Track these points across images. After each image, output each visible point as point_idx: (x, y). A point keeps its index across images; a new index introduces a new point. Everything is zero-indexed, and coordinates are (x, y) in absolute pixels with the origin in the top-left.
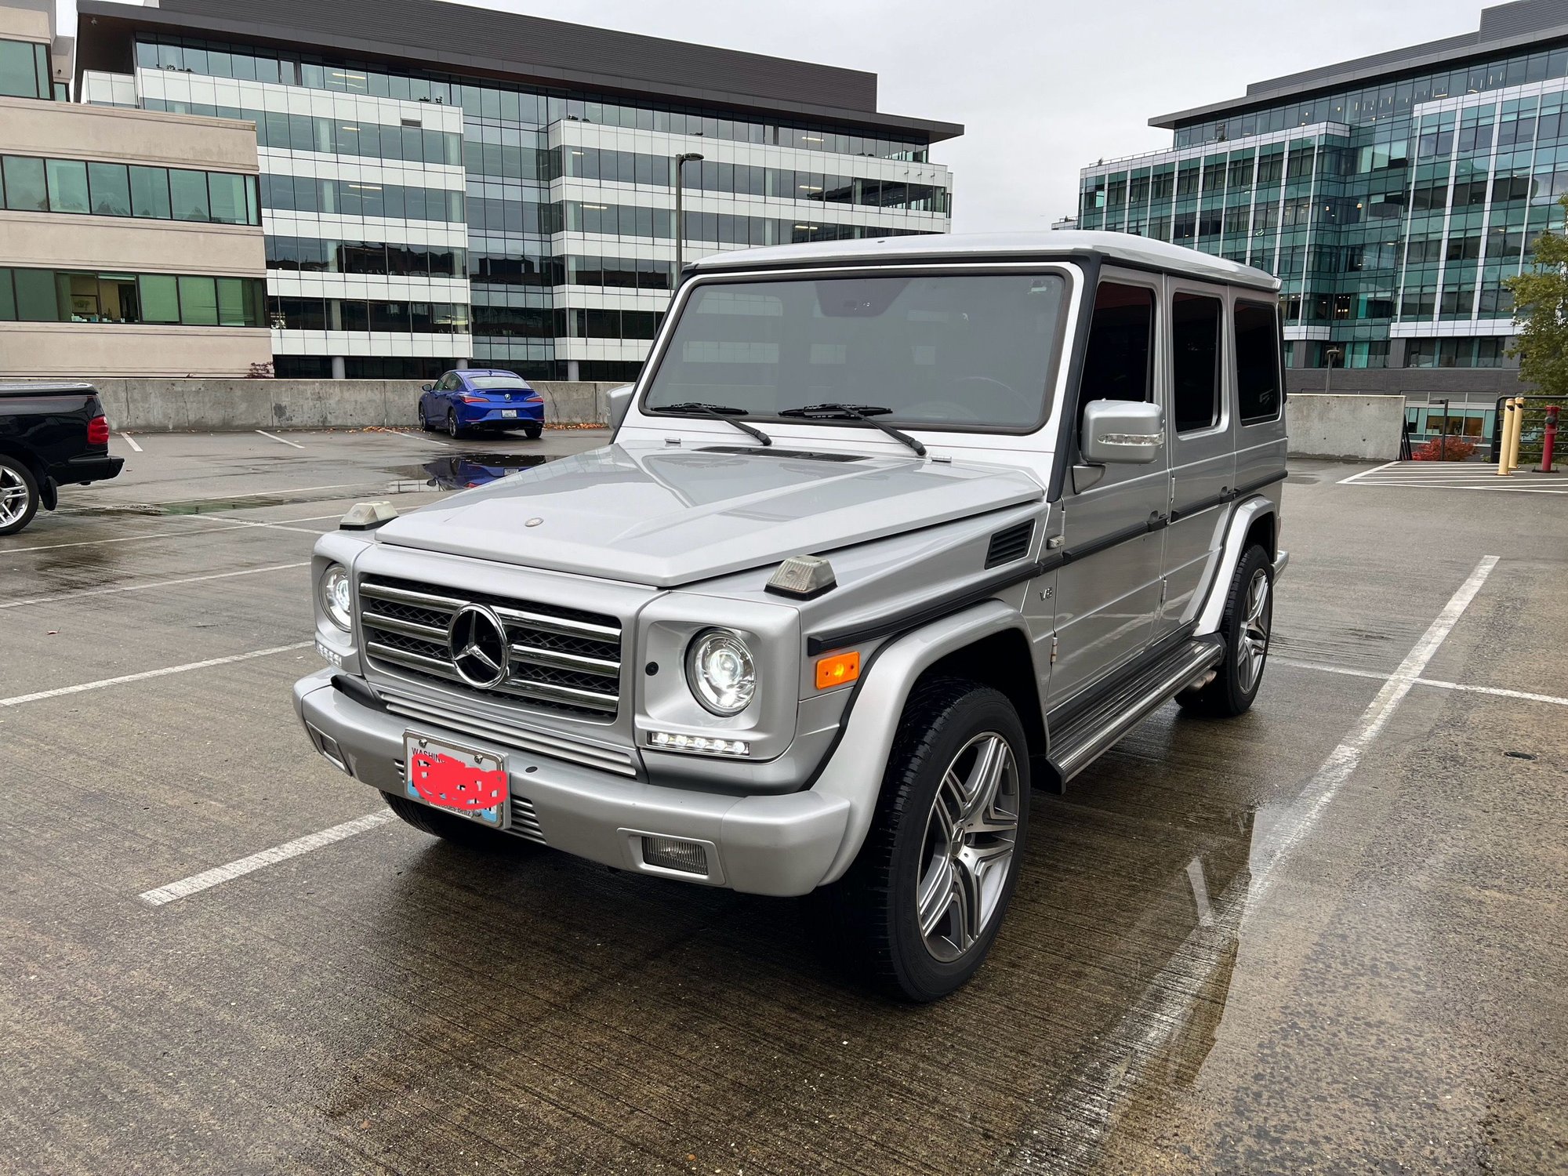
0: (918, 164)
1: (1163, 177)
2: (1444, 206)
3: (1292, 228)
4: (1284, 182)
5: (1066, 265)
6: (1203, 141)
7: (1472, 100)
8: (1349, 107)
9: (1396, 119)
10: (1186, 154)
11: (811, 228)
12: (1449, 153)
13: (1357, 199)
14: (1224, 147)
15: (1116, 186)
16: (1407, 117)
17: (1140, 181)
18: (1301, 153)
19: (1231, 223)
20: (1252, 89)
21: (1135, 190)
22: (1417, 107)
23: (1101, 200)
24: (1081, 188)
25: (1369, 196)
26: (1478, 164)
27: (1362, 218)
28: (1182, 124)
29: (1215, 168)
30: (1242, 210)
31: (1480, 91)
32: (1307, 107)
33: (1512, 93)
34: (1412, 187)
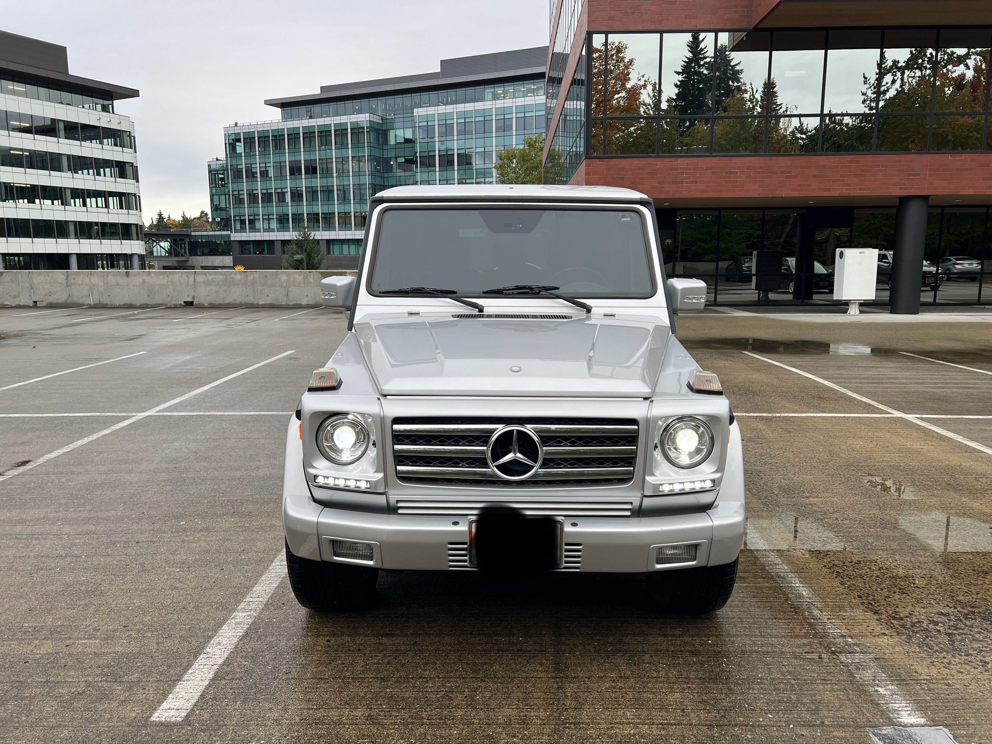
0: (107, 114)
1: (278, 137)
2: (435, 166)
3: (358, 173)
4: (350, 146)
5: (638, 206)
6: (300, 117)
7: (442, 109)
8: (379, 104)
9: (405, 116)
10: (291, 124)
11: (25, 153)
12: (434, 137)
13: (390, 159)
14: (313, 122)
15: (249, 140)
16: (410, 115)
17: (264, 138)
18: (357, 130)
19: (323, 168)
20: (323, 89)
21: (261, 144)
22: (415, 110)
23: (240, 148)
24: (225, 140)
25: (396, 158)
26: (449, 145)
27: (394, 170)
28: (286, 105)
29: (309, 135)
30: (328, 161)
31: (445, 105)
32: (357, 104)
33: (461, 107)
34: (418, 155)
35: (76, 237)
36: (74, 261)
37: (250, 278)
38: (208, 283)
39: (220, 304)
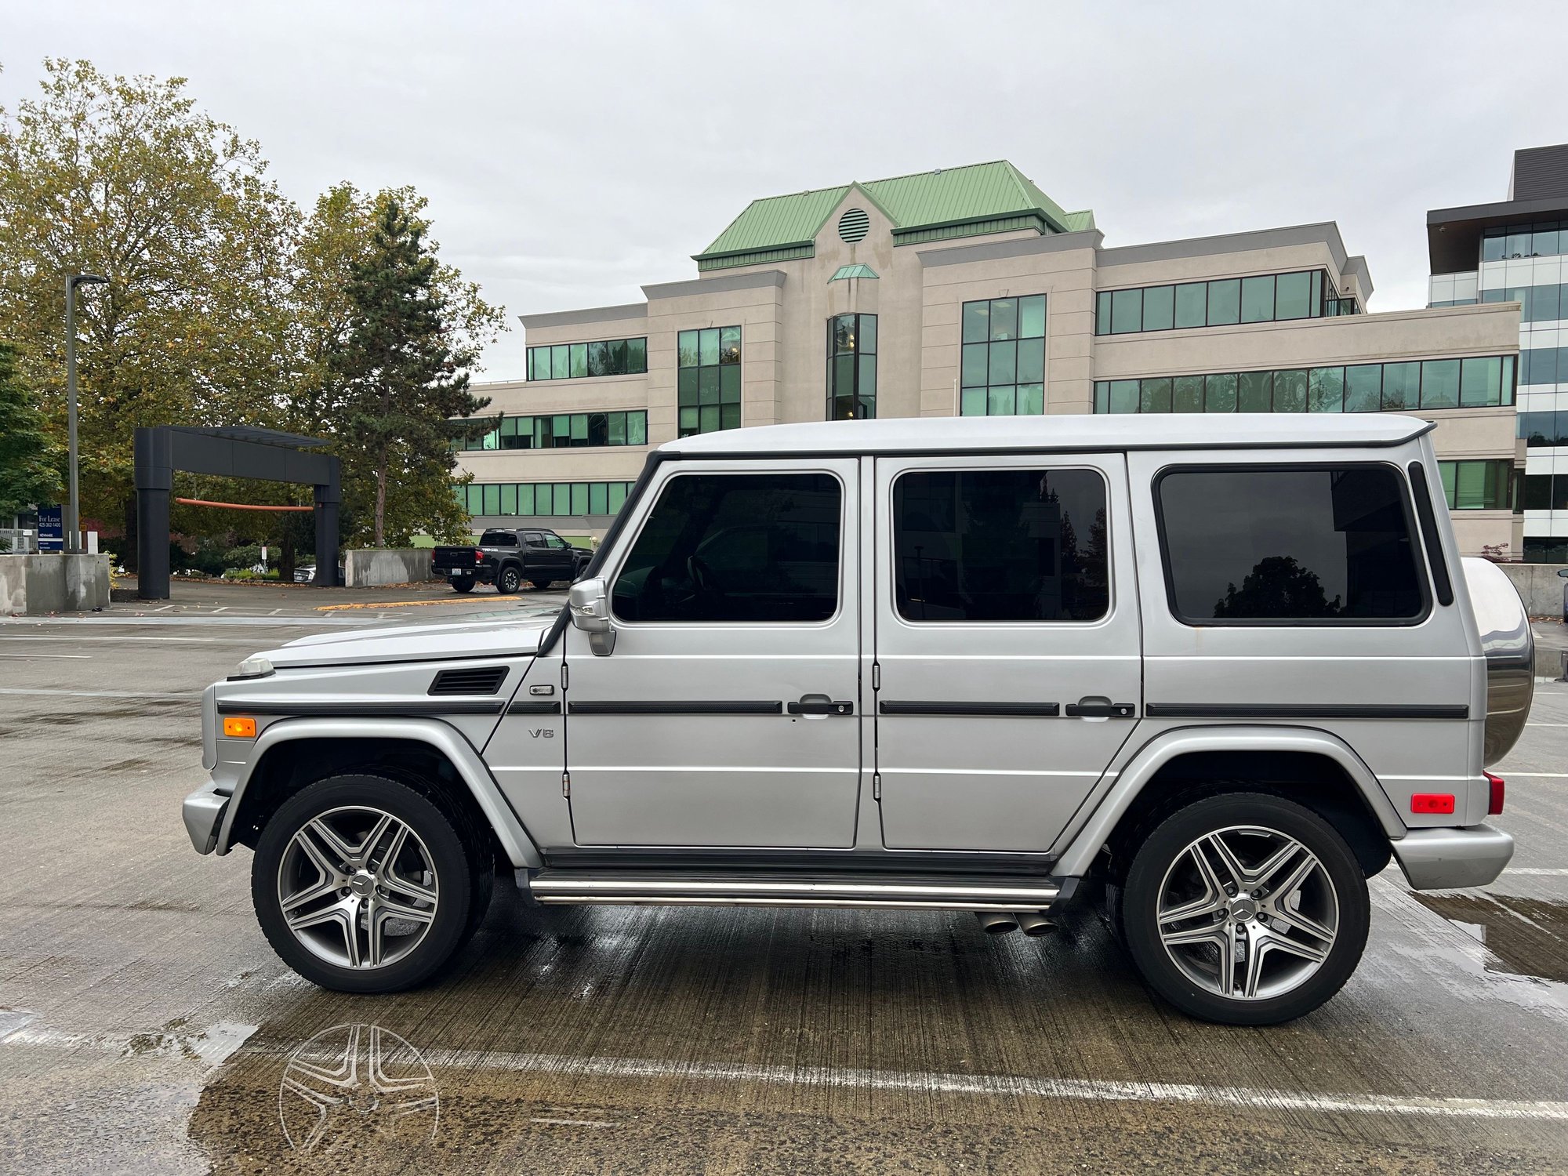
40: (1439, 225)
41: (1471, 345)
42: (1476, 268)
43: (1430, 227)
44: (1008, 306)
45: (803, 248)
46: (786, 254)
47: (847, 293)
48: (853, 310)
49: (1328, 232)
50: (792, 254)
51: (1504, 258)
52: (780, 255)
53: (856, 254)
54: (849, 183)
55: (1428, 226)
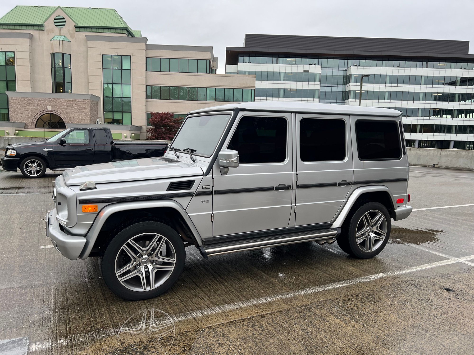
35: (456, 133)
36: (452, 145)
37: (470, 154)
38: (447, 156)
39: (451, 167)
40: (229, 51)
41: (245, 86)
42: (237, 64)
43: (227, 52)
44: (118, 58)
45: (40, 27)
46: (32, 28)
47: (59, 45)
48: (61, 51)
49: (210, 49)
50: (35, 28)
51: (243, 62)
52: (30, 28)
53: (61, 32)
54: (58, 6)
55: (226, 51)
